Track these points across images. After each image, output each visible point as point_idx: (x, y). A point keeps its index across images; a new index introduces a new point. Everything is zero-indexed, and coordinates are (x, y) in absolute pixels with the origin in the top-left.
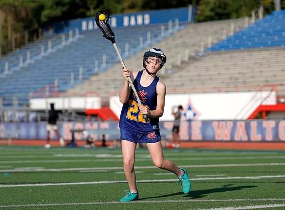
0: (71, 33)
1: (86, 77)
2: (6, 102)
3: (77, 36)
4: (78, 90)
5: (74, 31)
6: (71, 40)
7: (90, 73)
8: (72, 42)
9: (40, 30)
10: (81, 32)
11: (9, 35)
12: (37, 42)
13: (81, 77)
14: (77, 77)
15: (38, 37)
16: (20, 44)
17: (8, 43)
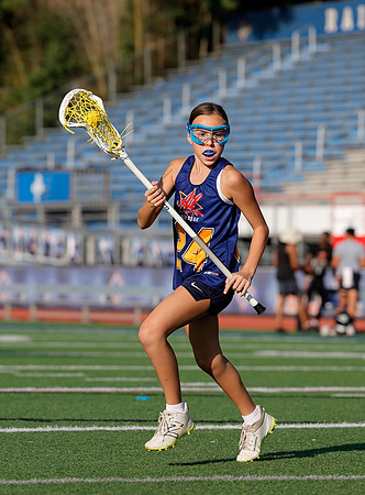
0: (296, 39)
1: (335, 152)
2: (128, 216)
3: (313, 47)
4: (311, 186)
5: (305, 34)
6: (295, 56)
7: (343, 144)
8: (299, 63)
9: (217, 30)
10: (323, 37)
11: (138, 43)
12: (208, 62)
13: (320, 152)
14: (311, 153)
15: (210, 49)
16: (165, 67)
17: (133, 63)
